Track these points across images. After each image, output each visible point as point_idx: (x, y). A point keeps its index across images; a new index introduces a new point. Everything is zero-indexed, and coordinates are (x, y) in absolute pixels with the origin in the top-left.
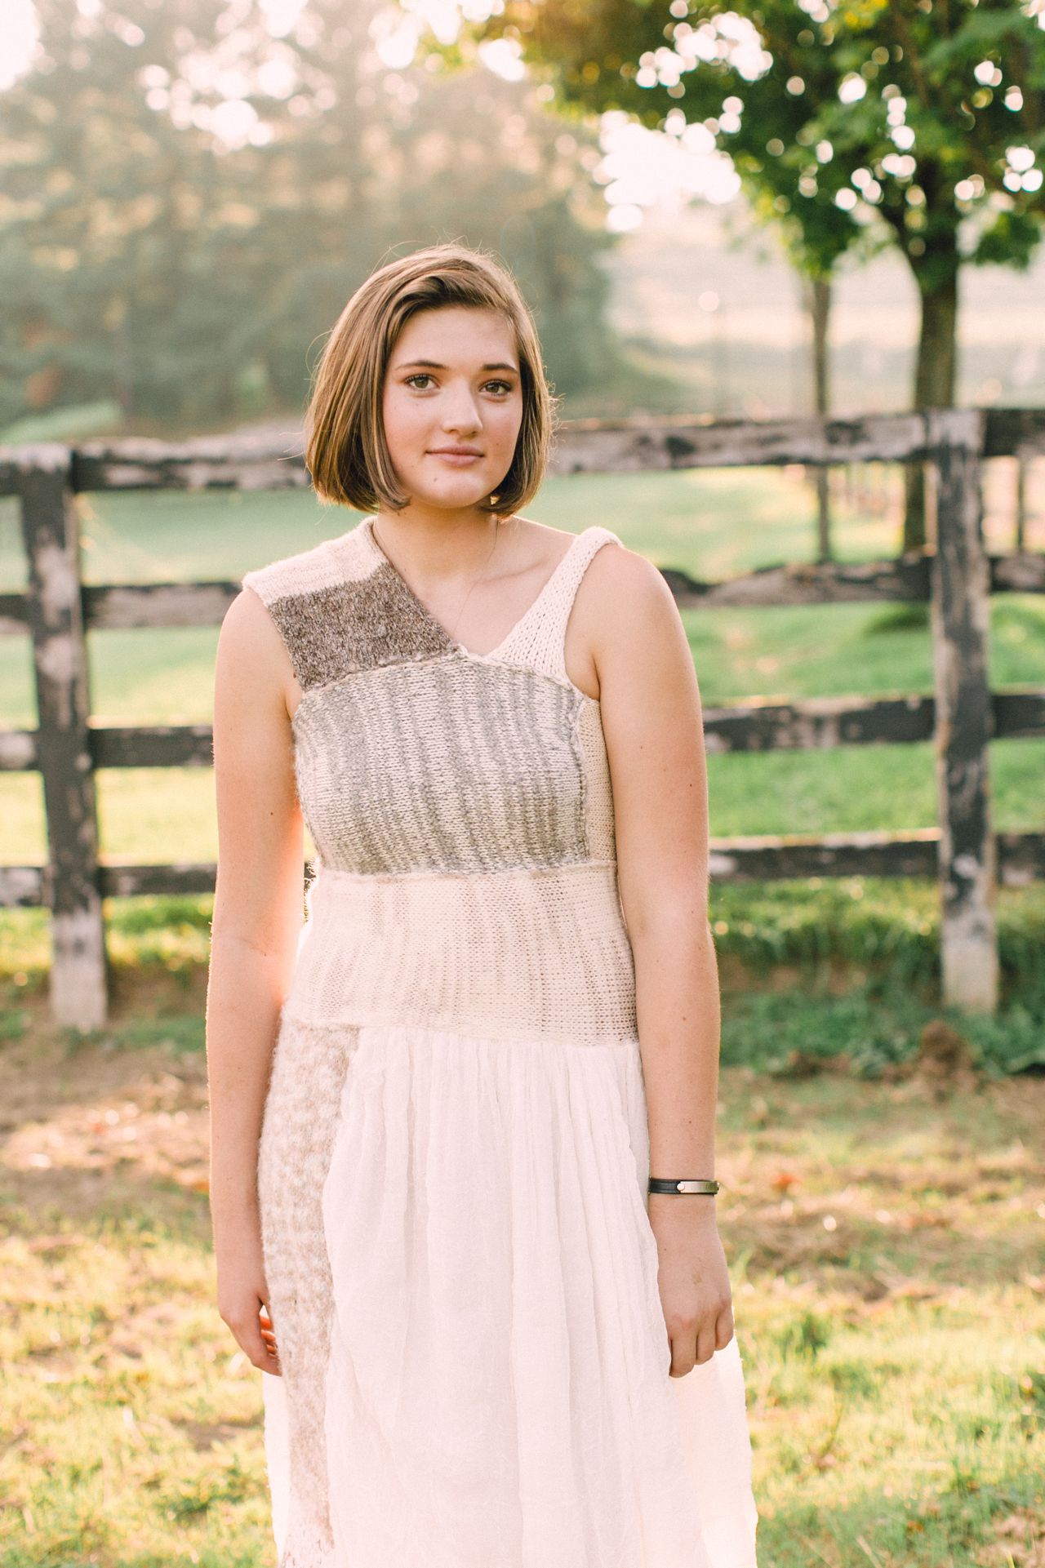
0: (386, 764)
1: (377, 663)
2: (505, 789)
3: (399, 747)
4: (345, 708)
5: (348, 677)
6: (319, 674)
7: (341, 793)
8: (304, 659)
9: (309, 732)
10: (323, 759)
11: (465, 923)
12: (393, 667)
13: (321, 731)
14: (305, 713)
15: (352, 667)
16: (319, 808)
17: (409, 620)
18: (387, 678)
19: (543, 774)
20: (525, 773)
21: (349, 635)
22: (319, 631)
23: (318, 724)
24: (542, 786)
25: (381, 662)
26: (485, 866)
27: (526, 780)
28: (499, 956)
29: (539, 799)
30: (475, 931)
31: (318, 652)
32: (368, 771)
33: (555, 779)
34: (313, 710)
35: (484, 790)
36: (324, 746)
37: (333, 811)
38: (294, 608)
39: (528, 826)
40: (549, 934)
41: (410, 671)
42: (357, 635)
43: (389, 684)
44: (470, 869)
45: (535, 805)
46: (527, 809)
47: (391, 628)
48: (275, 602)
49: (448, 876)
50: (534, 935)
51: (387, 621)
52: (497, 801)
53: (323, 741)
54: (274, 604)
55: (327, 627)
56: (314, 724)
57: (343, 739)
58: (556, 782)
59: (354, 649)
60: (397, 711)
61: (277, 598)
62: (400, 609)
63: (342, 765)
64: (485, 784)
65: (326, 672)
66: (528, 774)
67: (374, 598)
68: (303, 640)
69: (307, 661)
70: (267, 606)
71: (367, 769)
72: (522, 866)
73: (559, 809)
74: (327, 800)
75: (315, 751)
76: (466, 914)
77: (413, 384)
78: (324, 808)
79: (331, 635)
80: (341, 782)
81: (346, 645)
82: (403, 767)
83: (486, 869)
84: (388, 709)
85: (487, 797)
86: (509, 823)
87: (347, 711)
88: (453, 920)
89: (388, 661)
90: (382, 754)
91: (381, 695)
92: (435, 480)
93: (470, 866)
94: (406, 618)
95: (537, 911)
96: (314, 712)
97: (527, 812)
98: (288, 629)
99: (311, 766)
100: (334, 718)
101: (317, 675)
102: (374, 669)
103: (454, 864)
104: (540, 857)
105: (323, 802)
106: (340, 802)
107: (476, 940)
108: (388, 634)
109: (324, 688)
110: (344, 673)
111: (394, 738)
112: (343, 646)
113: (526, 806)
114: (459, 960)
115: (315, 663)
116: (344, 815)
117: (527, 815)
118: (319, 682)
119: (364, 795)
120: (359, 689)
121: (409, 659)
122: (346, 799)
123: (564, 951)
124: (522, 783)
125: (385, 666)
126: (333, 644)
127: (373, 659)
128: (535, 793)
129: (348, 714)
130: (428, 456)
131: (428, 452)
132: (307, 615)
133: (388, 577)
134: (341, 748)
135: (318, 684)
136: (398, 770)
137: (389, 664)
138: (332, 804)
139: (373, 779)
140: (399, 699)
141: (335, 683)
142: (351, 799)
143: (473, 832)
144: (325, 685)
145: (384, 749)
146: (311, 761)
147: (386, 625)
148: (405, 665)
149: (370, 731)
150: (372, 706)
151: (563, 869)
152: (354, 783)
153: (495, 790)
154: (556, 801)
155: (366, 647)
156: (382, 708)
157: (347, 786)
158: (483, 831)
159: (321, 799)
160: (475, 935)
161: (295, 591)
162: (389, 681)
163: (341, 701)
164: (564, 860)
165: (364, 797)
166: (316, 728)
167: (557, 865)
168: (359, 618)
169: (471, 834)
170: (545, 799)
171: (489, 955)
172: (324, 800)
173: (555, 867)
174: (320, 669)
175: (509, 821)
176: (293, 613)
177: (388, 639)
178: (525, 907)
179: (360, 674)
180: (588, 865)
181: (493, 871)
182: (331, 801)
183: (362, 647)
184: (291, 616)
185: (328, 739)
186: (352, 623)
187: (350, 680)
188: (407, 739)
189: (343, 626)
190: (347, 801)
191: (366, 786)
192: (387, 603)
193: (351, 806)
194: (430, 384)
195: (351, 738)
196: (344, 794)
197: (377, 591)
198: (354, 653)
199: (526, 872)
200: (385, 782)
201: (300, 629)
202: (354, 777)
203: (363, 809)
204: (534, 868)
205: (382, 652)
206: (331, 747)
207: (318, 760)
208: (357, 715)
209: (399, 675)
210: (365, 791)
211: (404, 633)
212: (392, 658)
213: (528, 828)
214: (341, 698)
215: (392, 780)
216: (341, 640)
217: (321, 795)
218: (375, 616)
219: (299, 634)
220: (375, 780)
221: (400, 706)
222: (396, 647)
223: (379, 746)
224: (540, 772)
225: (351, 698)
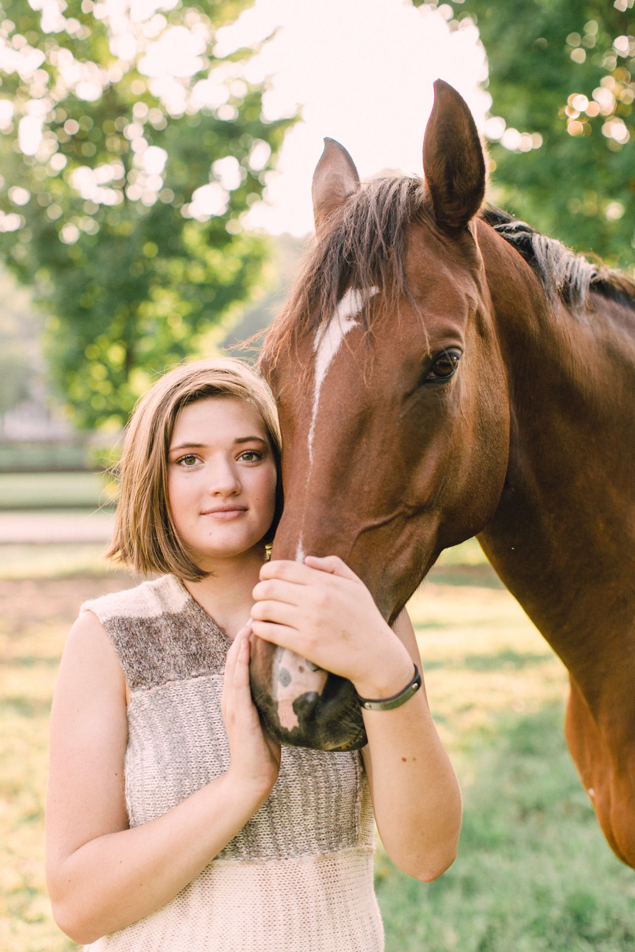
0: (204, 759)
1: (190, 674)
2: (303, 780)
3: (213, 745)
4: (168, 710)
5: (168, 683)
6: (144, 679)
7: (166, 780)
8: (130, 666)
9: (138, 728)
10: (149, 752)
11: (261, 907)
12: (203, 678)
13: (148, 728)
14: (135, 711)
15: (172, 676)
16: (145, 793)
17: (213, 641)
18: (199, 687)
19: (331, 766)
20: (317, 765)
21: (167, 652)
22: (143, 646)
23: (145, 722)
24: (331, 776)
25: (193, 673)
26: (280, 853)
27: (319, 771)
28: (288, 938)
29: (329, 787)
30: (269, 914)
31: (142, 661)
32: (189, 764)
33: (340, 770)
34: (142, 709)
35: (284, 781)
36: (151, 741)
37: (158, 796)
38: (124, 625)
39: (319, 811)
40: (327, 915)
41: (216, 682)
42: (173, 652)
43: (201, 692)
44: (267, 855)
45: (326, 793)
46: (319, 796)
47: (200, 648)
48: (109, 619)
49: (250, 862)
50: (315, 917)
51: (197, 642)
52: (296, 790)
53: (150, 737)
54: (108, 621)
55: (150, 644)
56: (142, 722)
57: (167, 736)
58: (341, 772)
59: (172, 662)
60: (209, 715)
61: (110, 616)
62: (206, 633)
63: (167, 757)
64: (285, 776)
65: (150, 678)
66: (320, 766)
67: (187, 626)
68: (130, 650)
69: (133, 668)
70: (102, 623)
71: (188, 762)
72: (309, 852)
73: (343, 796)
74: (153, 786)
75: (142, 745)
76: (263, 899)
77: (184, 463)
78: (150, 792)
79: (153, 650)
80: (166, 771)
81: (166, 659)
82: (217, 763)
83: (281, 855)
84: (202, 713)
85: (287, 787)
86: (304, 810)
87: (169, 713)
88: (251, 904)
89: (199, 673)
90: (200, 750)
91: (196, 700)
92: (210, 534)
93: (267, 853)
94: (211, 640)
95: (318, 893)
96: (142, 711)
97: (319, 799)
98: (118, 641)
99: (139, 757)
100: (159, 718)
101: (143, 679)
102: (188, 679)
103: (255, 851)
104: (324, 842)
105: (149, 787)
106: (164, 789)
107: (269, 923)
108: (198, 653)
109: (149, 691)
110: (165, 680)
111: (209, 737)
112: (163, 660)
113: (319, 794)
114: (255, 943)
115: (140, 669)
116: (168, 800)
117: (319, 801)
118: (145, 685)
119: (187, 784)
120: (177, 695)
121: (216, 672)
122: (170, 786)
123: (337, 930)
124: (316, 774)
125: (196, 677)
126: (155, 657)
127: (187, 671)
128: (326, 782)
129: (170, 715)
130: (203, 516)
131: (202, 514)
132: (134, 632)
133: (194, 609)
134: (166, 744)
135: (144, 687)
136: (213, 764)
137: (199, 675)
138: (157, 789)
139: (194, 771)
140: (210, 705)
141: (158, 688)
142: (175, 786)
143: (274, 820)
144: (150, 688)
145: (201, 747)
146: (139, 753)
147: (196, 645)
148: (212, 677)
149: (188, 731)
150: (189, 710)
151: (339, 852)
152: (177, 773)
153: (294, 781)
154: (341, 789)
155: (181, 660)
156: (197, 712)
157: (171, 776)
158: (282, 819)
159: (148, 785)
160: (269, 919)
161: (126, 614)
162: (200, 689)
163: (164, 703)
164: (340, 845)
165: (186, 785)
166: (144, 725)
167: (335, 849)
168: (175, 638)
169: (272, 822)
170: (333, 787)
171: (280, 937)
172: (150, 786)
173: (334, 851)
174: (145, 675)
175: (304, 808)
176: (123, 628)
177: (198, 656)
178: (309, 889)
179: (177, 682)
180: (356, 848)
181: (286, 857)
182: (157, 787)
183: (178, 661)
184: (121, 630)
185: (155, 736)
186: (168, 643)
187: (169, 686)
188: (218, 739)
189: (162, 645)
190: (171, 788)
191: (187, 776)
192: (196, 629)
193: (175, 792)
194: (197, 461)
195: (173, 735)
196: (169, 782)
197: (189, 621)
198: (172, 665)
199: (312, 857)
200: (203, 774)
201: (128, 641)
202: (178, 768)
203: (184, 796)
204: (318, 853)
205: (194, 665)
206: (157, 742)
207: (145, 752)
208: (178, 717)
209: (208, 685)
210: (187, 781)
211: (210, 652)
212: (202, 670)
213: (319, 813)
214: (163, 700)
215: (209, 773)
216: (161, 655)
217: (148, 782)
218: (187, 639)
219: (127, 645)
220: (195, 772)
221: (211, 711)
222: (205, 662)
223: (197, 744)
224: (329, 765)
225: (172, 702)
